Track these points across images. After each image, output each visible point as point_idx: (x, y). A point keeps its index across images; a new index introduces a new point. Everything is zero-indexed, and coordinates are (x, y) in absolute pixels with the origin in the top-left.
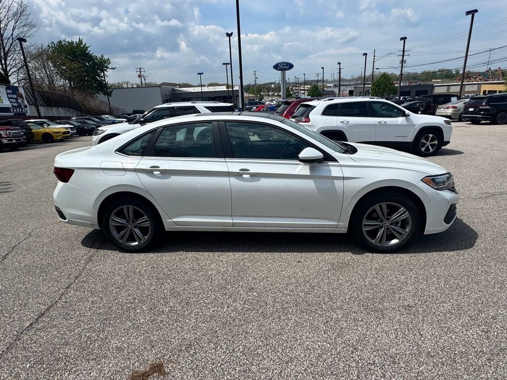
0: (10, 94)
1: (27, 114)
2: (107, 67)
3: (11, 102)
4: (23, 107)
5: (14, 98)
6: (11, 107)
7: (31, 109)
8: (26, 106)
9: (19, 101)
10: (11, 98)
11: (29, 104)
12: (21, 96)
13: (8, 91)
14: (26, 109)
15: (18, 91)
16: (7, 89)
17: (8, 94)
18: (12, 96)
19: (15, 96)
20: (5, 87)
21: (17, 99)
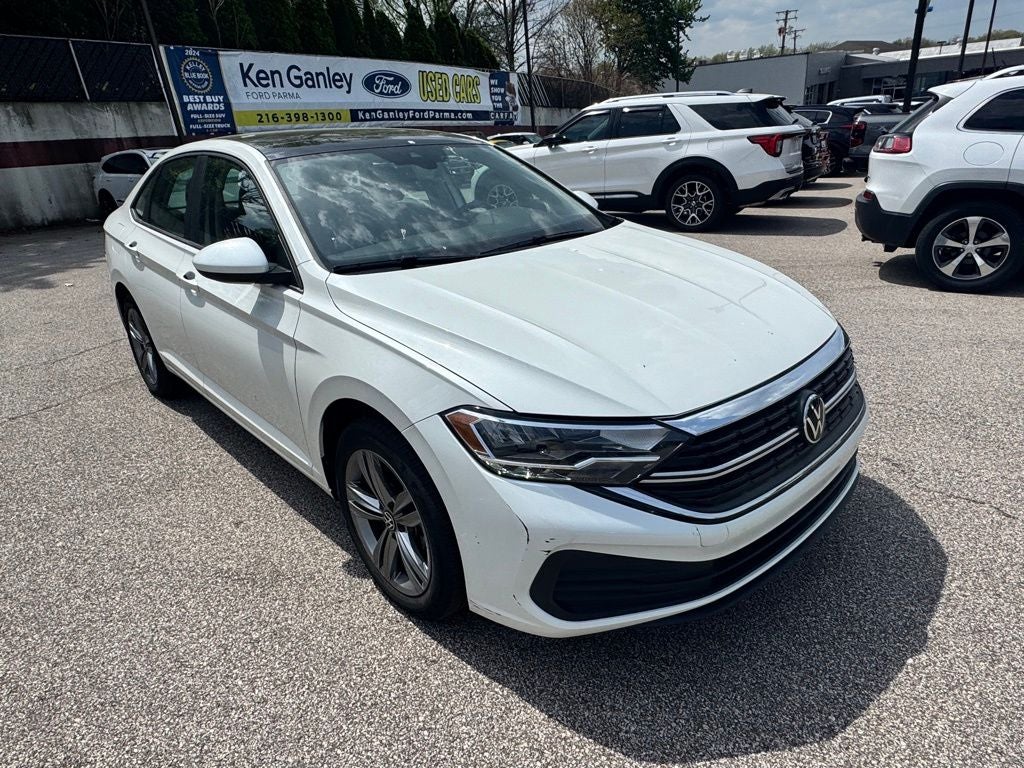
0: (495, 86)
1: (516, 123)
2: (692, 18)
3: (493, 102)
4: (511, 109)
5: (500, 94)
6: (492, 109)
7: (523, 112)
8: (517, 107)
9: (507, 99)
10: (496, 94)
11: (523, 104)
12: (512, 90)
13: (492, 82)
14: (515, 113)
15: (509, 80)
16: (491, 78)
17: (491, 86)
18: (496, 90)
19: (502, 90)
20: (489, 74)
21: (503, 96)
